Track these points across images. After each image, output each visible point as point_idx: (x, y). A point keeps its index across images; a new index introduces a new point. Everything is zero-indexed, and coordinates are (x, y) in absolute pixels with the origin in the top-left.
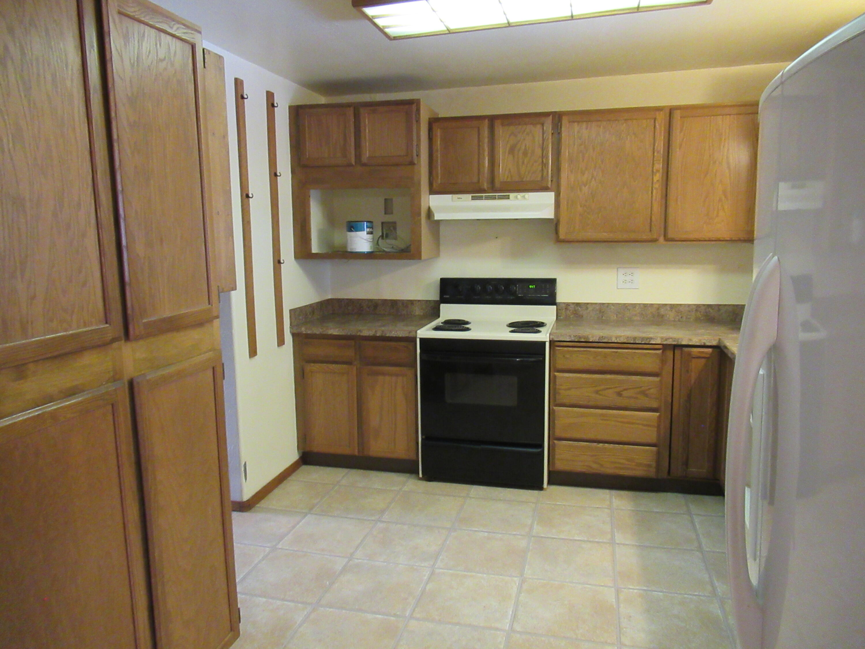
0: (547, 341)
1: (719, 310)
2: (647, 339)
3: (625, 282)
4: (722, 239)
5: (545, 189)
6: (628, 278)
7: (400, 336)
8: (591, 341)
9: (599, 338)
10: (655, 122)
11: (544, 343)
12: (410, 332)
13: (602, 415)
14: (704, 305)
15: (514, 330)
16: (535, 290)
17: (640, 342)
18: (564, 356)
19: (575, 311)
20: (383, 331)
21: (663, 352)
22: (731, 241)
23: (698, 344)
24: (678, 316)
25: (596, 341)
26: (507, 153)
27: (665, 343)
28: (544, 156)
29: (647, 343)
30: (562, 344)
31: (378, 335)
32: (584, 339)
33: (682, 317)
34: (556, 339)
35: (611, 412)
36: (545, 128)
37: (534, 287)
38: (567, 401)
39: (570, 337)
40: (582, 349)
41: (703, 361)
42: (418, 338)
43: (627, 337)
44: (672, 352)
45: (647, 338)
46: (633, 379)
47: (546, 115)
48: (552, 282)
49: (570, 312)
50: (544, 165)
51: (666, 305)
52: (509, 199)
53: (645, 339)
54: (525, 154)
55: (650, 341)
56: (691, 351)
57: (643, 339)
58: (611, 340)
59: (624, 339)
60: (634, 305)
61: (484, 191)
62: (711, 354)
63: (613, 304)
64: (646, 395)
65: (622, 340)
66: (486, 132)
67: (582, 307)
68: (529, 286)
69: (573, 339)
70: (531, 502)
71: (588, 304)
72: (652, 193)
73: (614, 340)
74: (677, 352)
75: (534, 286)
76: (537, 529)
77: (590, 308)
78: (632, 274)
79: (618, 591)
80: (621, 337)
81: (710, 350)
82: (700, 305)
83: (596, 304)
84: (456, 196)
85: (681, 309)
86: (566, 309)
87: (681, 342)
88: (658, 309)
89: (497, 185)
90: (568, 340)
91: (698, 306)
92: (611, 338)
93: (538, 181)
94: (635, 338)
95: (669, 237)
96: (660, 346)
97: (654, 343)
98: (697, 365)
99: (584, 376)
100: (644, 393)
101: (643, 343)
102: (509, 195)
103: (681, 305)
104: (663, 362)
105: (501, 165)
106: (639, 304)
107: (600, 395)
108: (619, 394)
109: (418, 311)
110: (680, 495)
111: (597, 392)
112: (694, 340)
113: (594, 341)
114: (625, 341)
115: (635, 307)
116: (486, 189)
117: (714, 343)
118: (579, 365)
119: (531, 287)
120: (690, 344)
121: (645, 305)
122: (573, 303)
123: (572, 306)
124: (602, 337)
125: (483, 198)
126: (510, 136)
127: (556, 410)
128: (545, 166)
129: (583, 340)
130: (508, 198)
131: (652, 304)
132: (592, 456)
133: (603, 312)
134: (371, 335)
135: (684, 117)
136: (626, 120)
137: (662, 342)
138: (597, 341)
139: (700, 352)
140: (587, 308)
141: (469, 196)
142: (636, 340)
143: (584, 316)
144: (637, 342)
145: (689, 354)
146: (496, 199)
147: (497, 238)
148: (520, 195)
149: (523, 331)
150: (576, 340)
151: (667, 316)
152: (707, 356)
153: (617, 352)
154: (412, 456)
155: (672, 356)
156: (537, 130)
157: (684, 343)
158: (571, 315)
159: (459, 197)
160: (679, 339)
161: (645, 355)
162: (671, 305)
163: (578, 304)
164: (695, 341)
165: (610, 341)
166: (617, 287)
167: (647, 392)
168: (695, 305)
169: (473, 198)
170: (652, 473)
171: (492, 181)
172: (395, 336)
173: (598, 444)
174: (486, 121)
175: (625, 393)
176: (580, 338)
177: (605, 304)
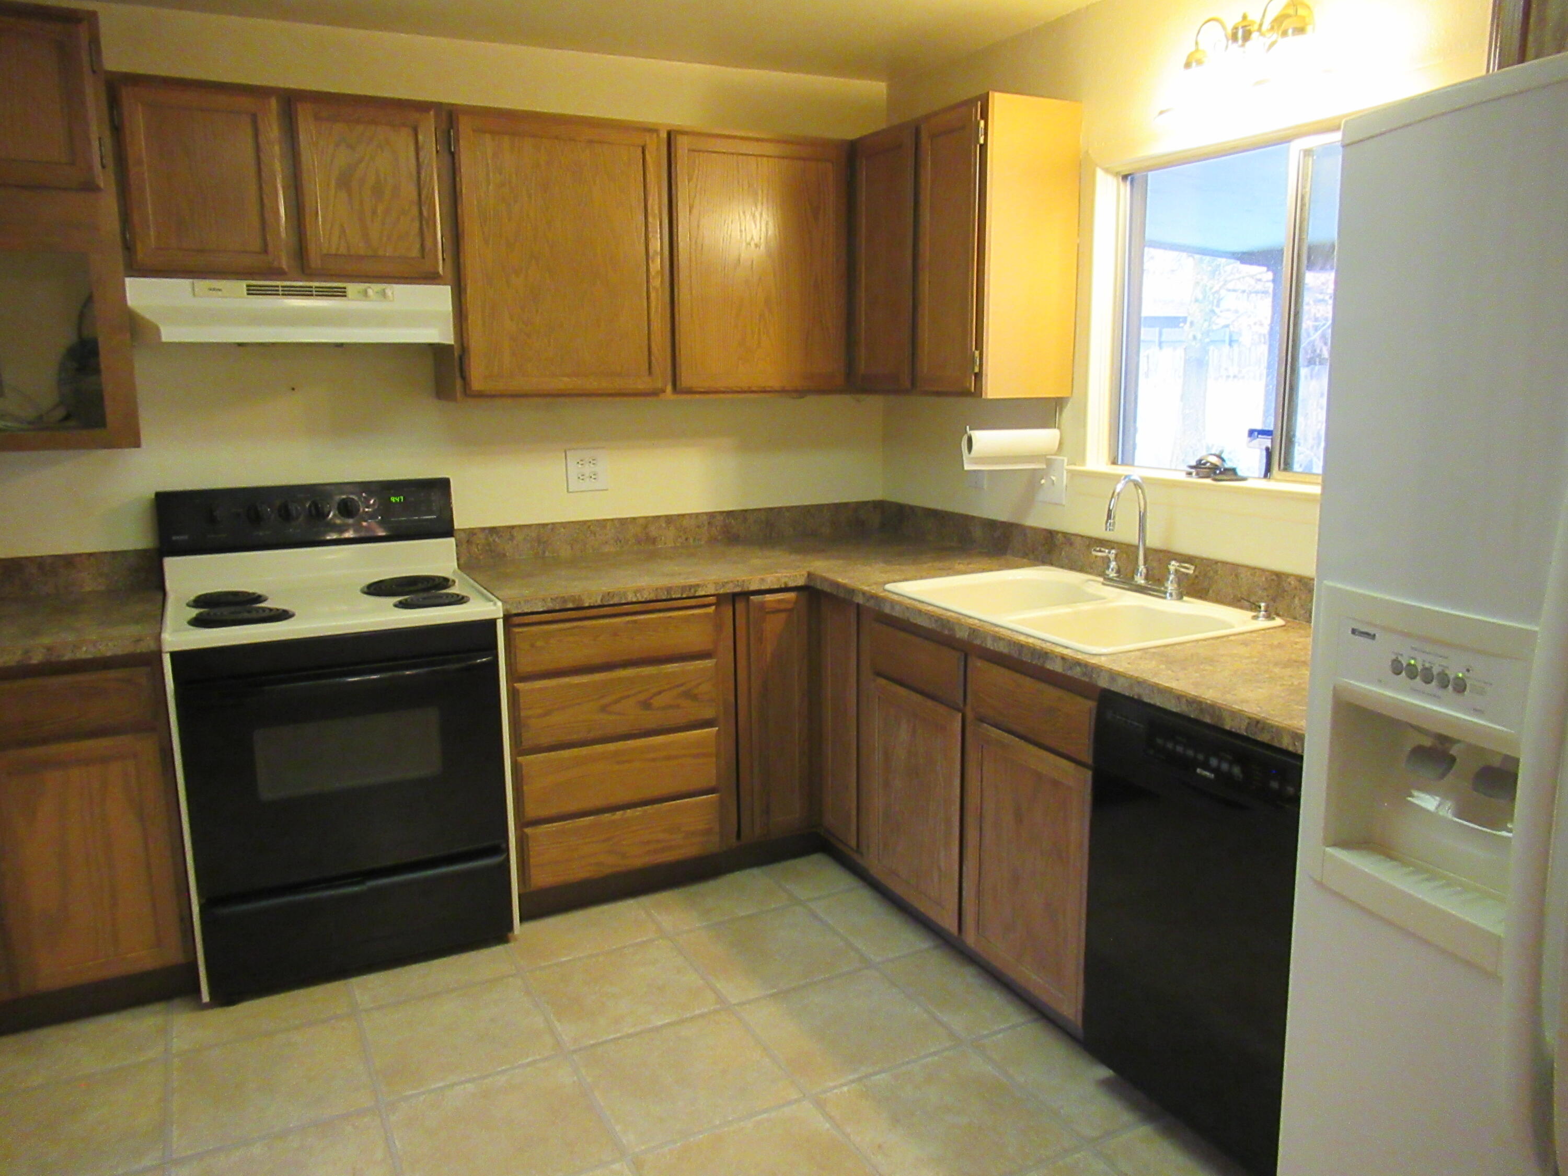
0: (499, 618)
1: (745, 520)
2: (690, 589)
3: (581, 477)
4: (769, 389)
5: (431, 278)
6: (588, 469)
7: (109, 654)
8: (587, 605)
9: (603, 597)
10: (643, 152)
11: (492, 623)
12: (139, 640)
13: (616, 753)
14: (721, 513)
15: (406, 600)
16: (403, 506)
17: (679, 596)
18: (532, 646)
19: (489, 545)
20: (49, 649)
21: (716, 608)
22: (783, 391)
23: (776, 587)
24: (680, 537)
25: (596, 604)
26: (333, 184)
27: (722, 591)
28: (422, 201)
29: (691, 595)
30: (526, 619)
31: (35, 661)
32: (573, 602)
33: (687, 539)
34: (514, 611)
35: (631, 743)
36: (420, 137)
37: (400, 500)
38: (544, 741)
39: (544, 602)
40: (568, 625)
41: (783, 616)
42: (167, 652)
43: (655, 589)
44: (731, 608)
45: (690, 587)
46: (670, 670)
47: (422, 107)
48: (443, 485)
49: (477, 548)
50: (425, 222)
51: (659, 517)
52: (345, 296)
53: (688, 589)
54: (378, 191)
55: (695, 592)
56: (765, 602)
57: (684, 588)
58: (626, 598)
59: (650, 593)
60: (602, 523)
61: (279, 273)
62: (796, 602)
63: (564, 525)
64: (695, 697)
65: (646, 596)
66: (273, 131)
67: (501, 536)
68: (390, 498)
69: (550, 605)
70: (509, 976)
71: (513, 527)
72: (648, 298)
73: (631, 597)
74: (740, 606)
75: (402, 498)
76: (567, 1031)
77: (519, 537)
78: (594, 462)
79: (820, 1104)
80: (644, 589)
81: (791, 595)
82: (715, 512)
83: (530, 526)
84: (203, 285)
85: (685, 522)
86: (468, 541)
87: (748, 588)
88: (646, 527)
89: (315, 261)
90: (541, 610)
91: (712, 515)
92: (625, 593)
93: (413, 258)
94: (669, 590)
95: (684, 385)
96: (712, 599)
97: (703, 593)
98: (774, 626)
99: (576, 680)
100: (689, 695)
101: (684, 596)
102: (345, 288)
103: (683, 516)
104: (719, 628)
105: (320, 212)
106: (612, 520)
107: (610, 713)
108: (646, 705)
109: (89, 583)
110: (756, 871)
111: (604, 709)
112: (769, 581)
113: (592, 605)
114: (652, 596)
115: (605, 527)
116: (286, 270)
117: (801, 582)
118: (567, 658)
119: (393, 499)
120: (763, 587)
121: (623, 522)
122: (483, 529)
123: (482, 536)
124: (609, 593)
125: (282, 291)
126: (337, 146)
127: (524, 764)
128: (428, 224)
129: (570, 605)
130: (341, 293)
131: (634, 519)
132: (604, 841)
133: (544, 542)
134: (13, 663)
135: (694, 151)
136: (591, 142)
137: (717, 590)
138: (599, 602)
139: (779, 601)
140: (512, 538)
141: (243, 285)
142: (672, 593)
143: (507, 554)
144: (674, 596)
145: (762, 605)
146: (312, 295)
147: (293, 389)
148: (374, 289)
149: (427, 602)
150: (557, 608)
151: (661, 539)
152: (789, 606)
153: (635, 622)
154: (172, 955)
155: (731, 613)
156: (402, 141)
157: (754, 587)
158: (480, 554)
159: (213, 287)
160: (743, 581)
161: (687, 619)
162: (666, 516)
163: (493, 530)
164: (771, 581)
165: (623, 601)
166: (568, 488)
167: (696, 691)
168: (706, 514)
169: (251, 291)
170: (713, 844)
171: (301, 252)
172: (90, 656)
173: (613, 815)
174: (274, 103)
175: (657, 702)
176: (564, 600)
177: (547, 525)
